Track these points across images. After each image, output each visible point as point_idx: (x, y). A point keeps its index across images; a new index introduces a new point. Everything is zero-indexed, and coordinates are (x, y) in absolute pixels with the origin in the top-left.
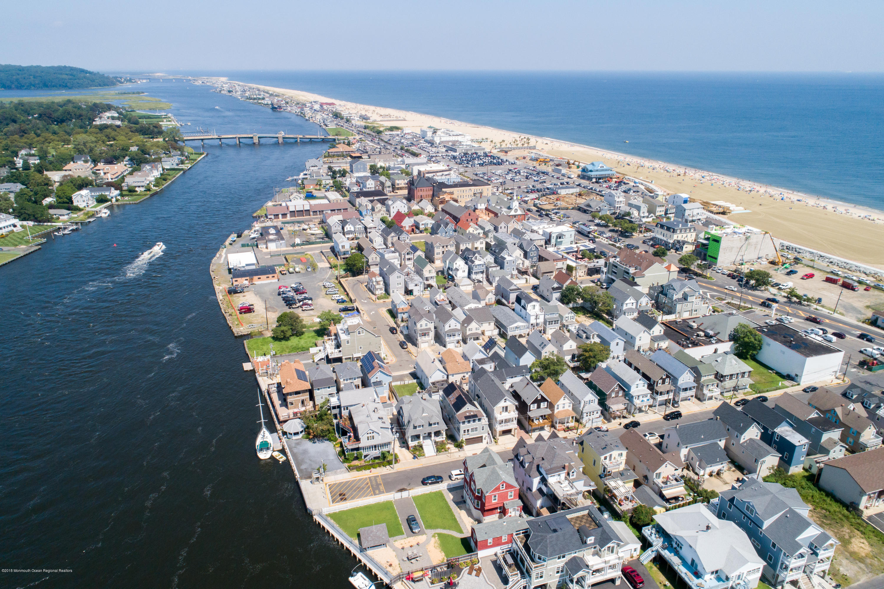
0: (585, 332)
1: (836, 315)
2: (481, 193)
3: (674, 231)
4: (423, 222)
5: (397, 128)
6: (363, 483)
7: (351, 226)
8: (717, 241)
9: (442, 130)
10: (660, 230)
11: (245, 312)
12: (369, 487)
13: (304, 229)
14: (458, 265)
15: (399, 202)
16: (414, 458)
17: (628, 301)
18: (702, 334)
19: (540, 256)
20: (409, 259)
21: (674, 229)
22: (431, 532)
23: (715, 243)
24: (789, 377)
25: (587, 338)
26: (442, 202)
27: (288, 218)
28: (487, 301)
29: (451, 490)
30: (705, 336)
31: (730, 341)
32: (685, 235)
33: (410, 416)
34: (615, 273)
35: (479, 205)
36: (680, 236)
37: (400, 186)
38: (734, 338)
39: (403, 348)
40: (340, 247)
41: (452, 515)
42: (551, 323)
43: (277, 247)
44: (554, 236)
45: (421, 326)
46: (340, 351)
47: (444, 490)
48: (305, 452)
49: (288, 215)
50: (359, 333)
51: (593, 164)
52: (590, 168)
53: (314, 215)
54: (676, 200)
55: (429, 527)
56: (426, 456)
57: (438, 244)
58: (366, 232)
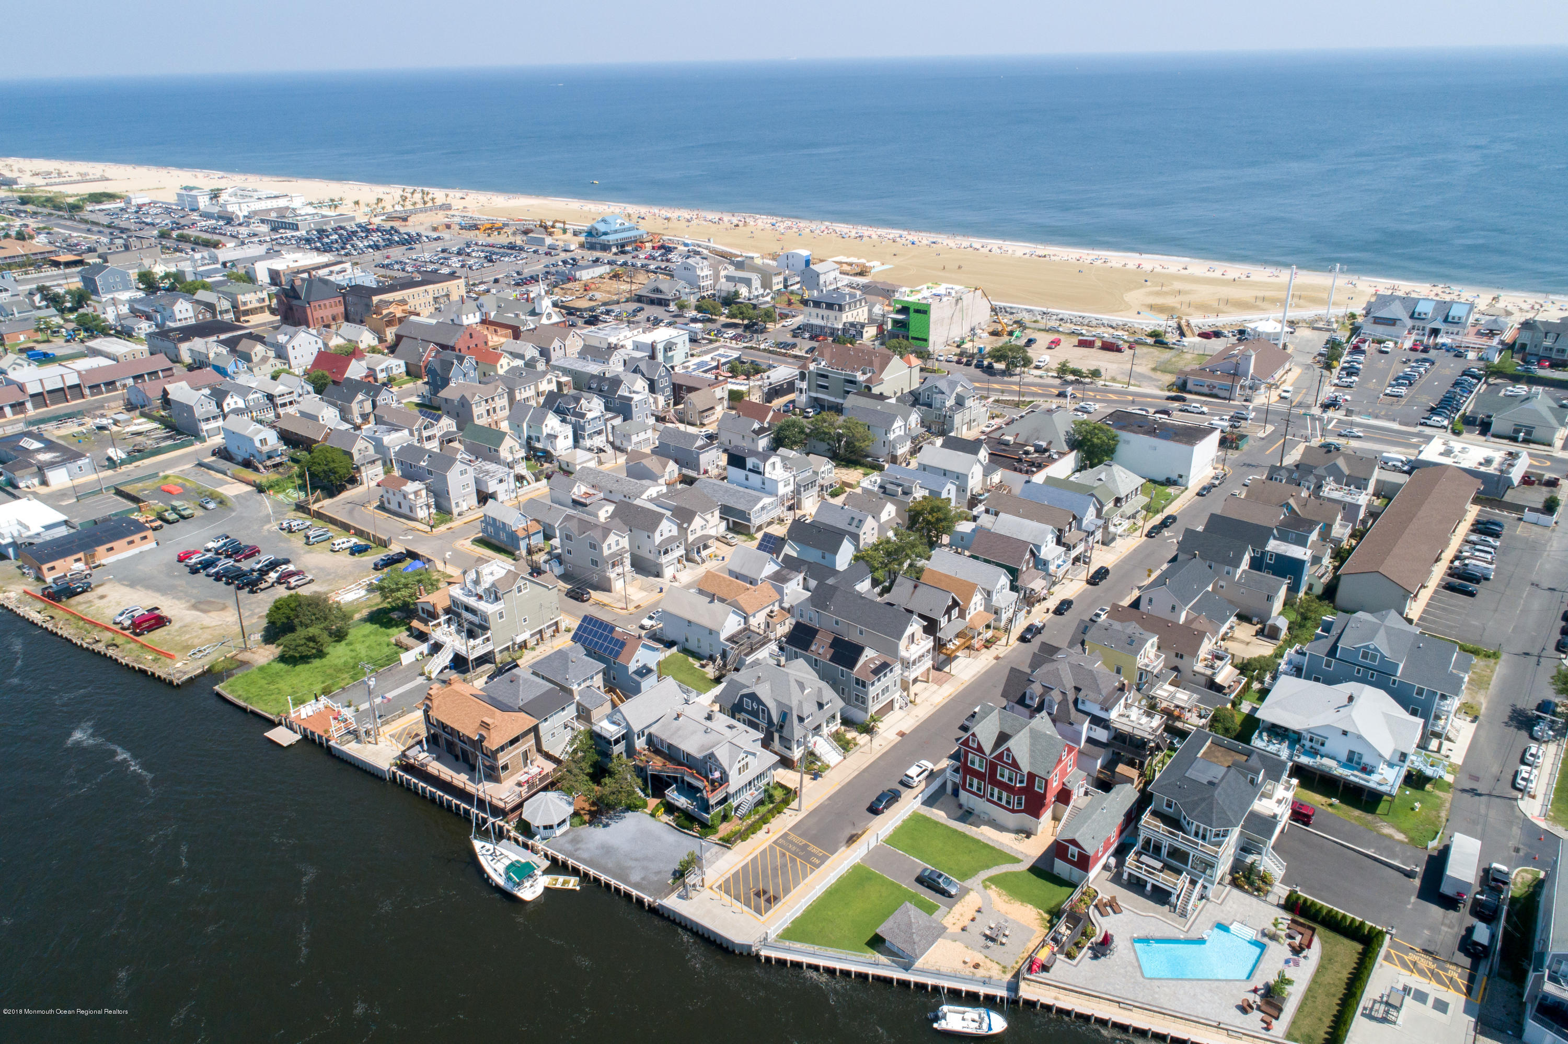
0: (899, 485)
1: (1132, 389)
2: (447, 296)
3: (841, 308)
4: (383, 366)
5: (111, 197)
6: (773, 856)
7: (236, 398)
8: (923, 311)
9: (230, 191)
10: (807, 310)
11: (150, 629)
12: (793, 861)
13: (101, 428)
14: (549, 427)
15: (303, 334)
16: (815, 779)
17: (896, 425)
18: (1032, 449)
19: (674, 384)
20: (429, 438)
21: (840, 306)
22: (975, 882)
23: (920, 315)
24: (1169, 482)
25: (905, 493)
26: (390, 323)
27: (31, 411)
28: (667, 477)
29: (930, 802)
30: (1036, 451)
31: (1072, 450)
32: (855, 313)
33: (779, 704)
34: (826, 387)
35: (464, 317)
36: (849, 314)
37: (249, 306)
38: (1074, 445)
39: (583, 601)
40: (258, 444)
41: (977, 842)
42: (806, 487)
43: (71, 476)
44: (660, 347)
46: (488, 639)
47: (919, 808)
48: (607, 850)
49: (29, 405)
50: (520, 591)
51: (604, 221)
52: (602, 228)
53: (93, 395)
54: (791, 261)
55: (964, 876)
56: (832, 765)
57: (477, 398)
58: (275, 406)
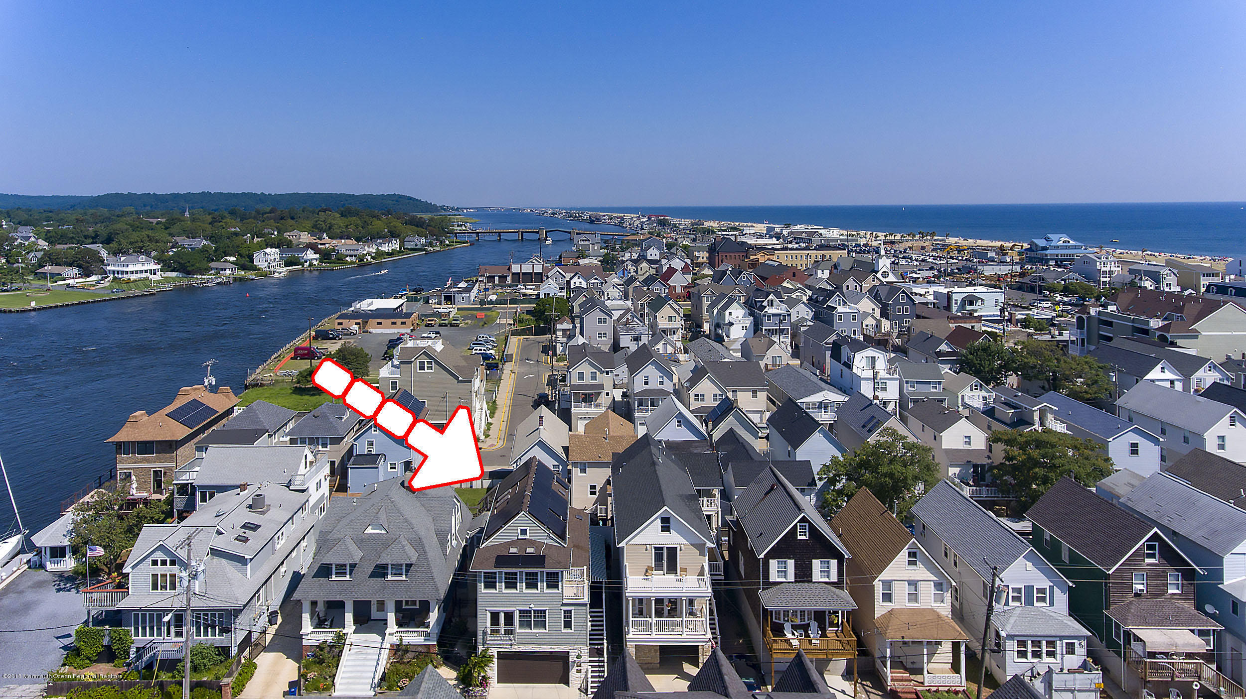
0: (1013, 407)
14: (733, 316)
19: (918, 316)
25: (1022, 422)
27: (509, 283)
28: (768, 361)
37: (701, 260)
45: (581, 376)
49: (509, 278)
56: (336, 690)
